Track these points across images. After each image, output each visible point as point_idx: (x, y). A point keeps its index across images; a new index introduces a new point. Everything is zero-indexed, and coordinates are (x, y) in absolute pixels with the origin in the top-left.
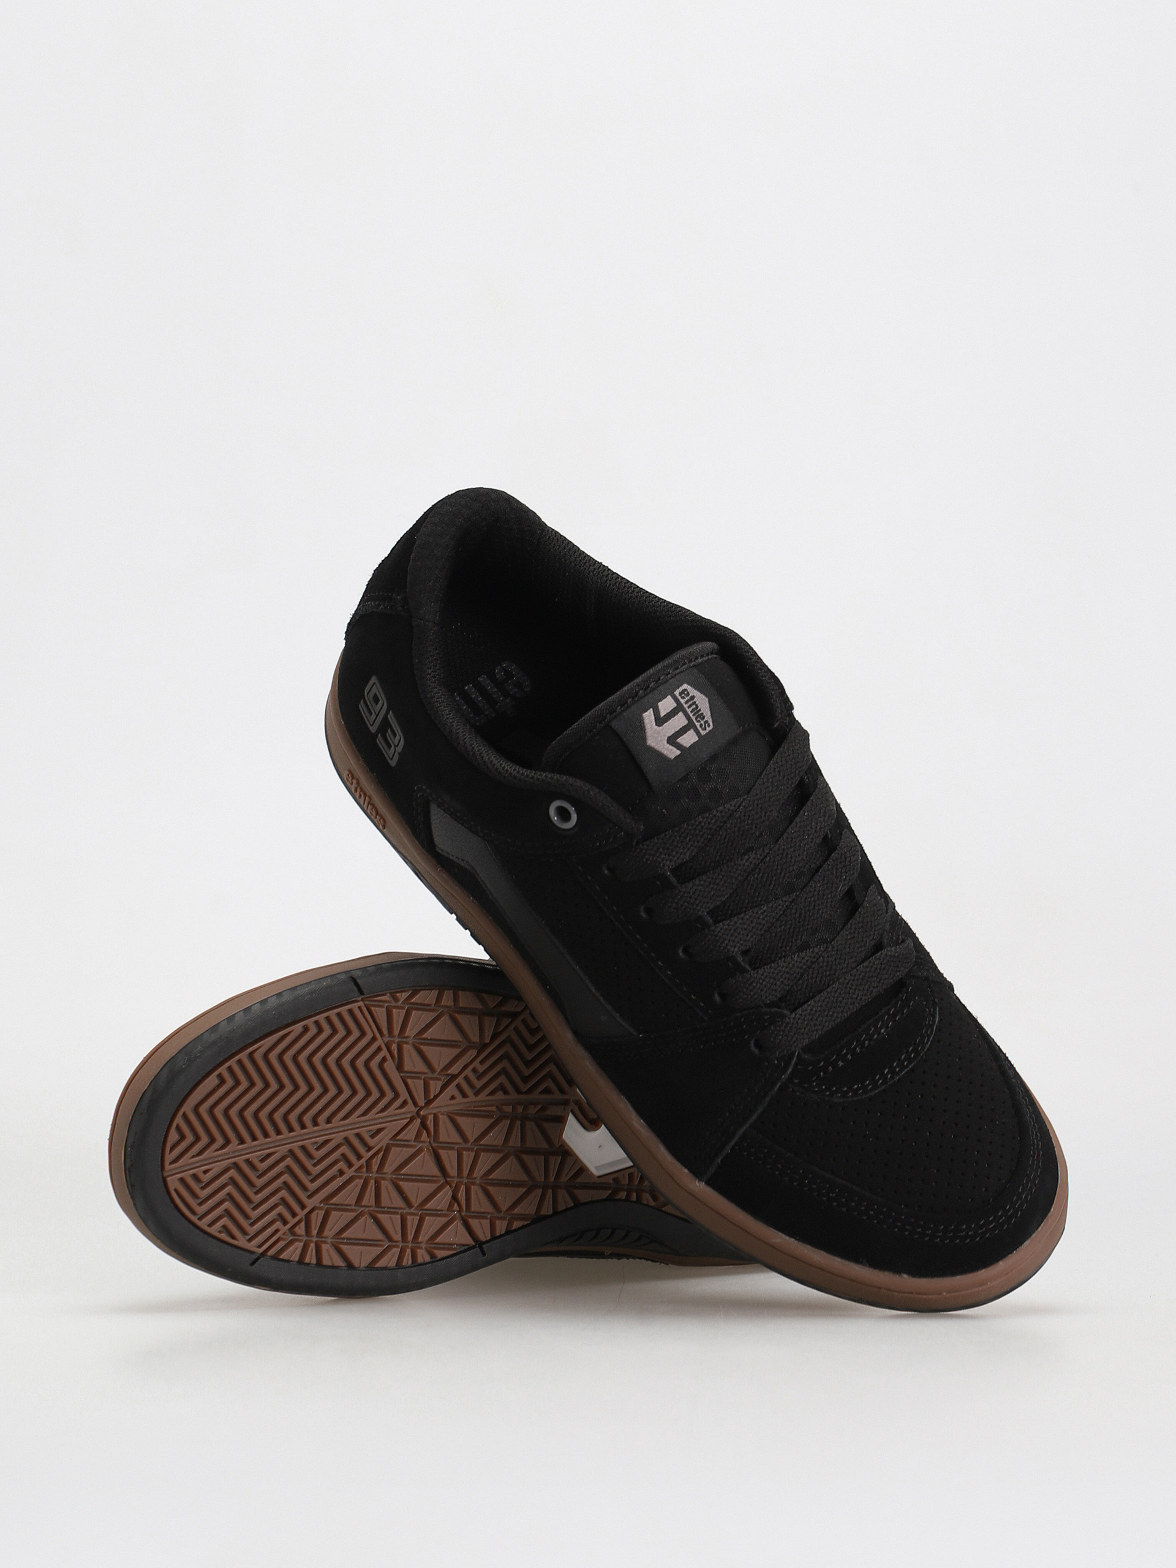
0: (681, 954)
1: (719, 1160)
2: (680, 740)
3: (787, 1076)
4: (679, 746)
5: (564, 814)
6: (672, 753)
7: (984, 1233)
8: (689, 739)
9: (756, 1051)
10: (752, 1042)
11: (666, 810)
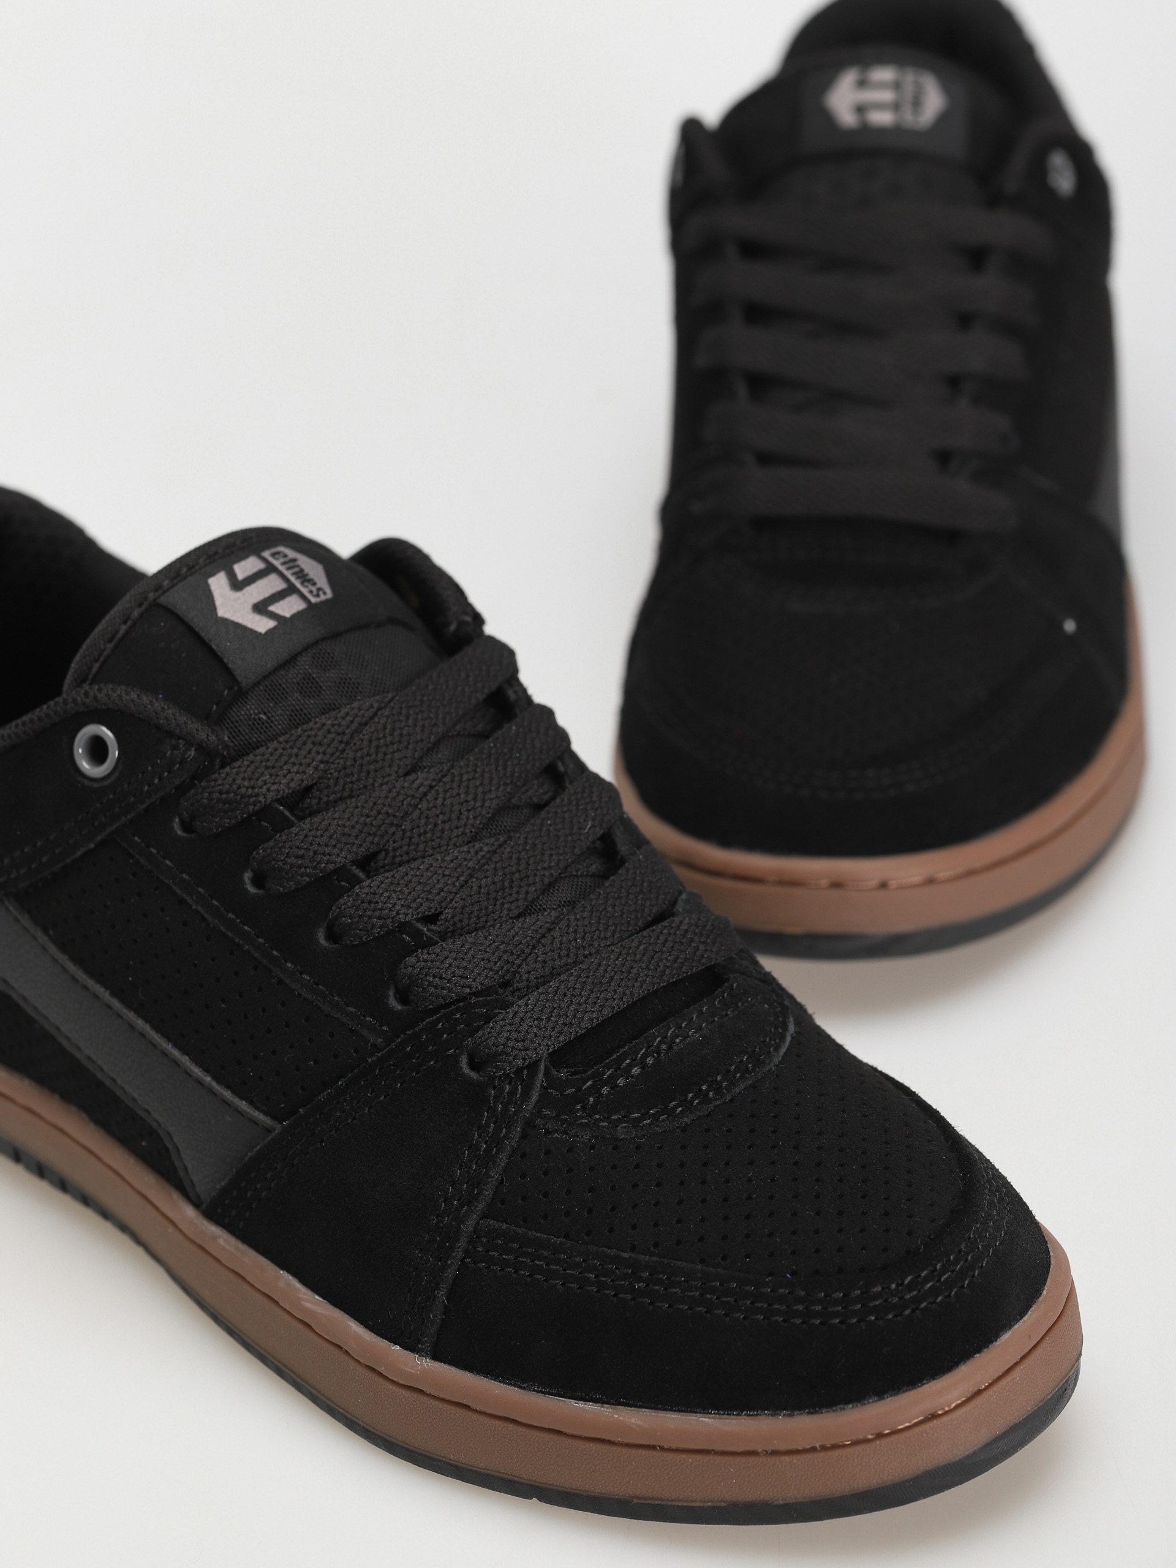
0: (323, 941)
1: (442, 1294)
2: (274, 608)
3: (530, 1107)
4: (273, 616)
5: (98, 750)
6: (262, 625)
7: (917, 1300)
8: (289, 607)
9: (474, 1075)
10: (464, 1061)
11: (265, 714)
